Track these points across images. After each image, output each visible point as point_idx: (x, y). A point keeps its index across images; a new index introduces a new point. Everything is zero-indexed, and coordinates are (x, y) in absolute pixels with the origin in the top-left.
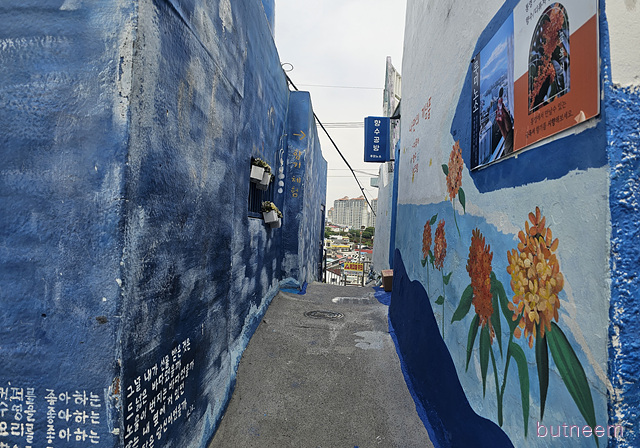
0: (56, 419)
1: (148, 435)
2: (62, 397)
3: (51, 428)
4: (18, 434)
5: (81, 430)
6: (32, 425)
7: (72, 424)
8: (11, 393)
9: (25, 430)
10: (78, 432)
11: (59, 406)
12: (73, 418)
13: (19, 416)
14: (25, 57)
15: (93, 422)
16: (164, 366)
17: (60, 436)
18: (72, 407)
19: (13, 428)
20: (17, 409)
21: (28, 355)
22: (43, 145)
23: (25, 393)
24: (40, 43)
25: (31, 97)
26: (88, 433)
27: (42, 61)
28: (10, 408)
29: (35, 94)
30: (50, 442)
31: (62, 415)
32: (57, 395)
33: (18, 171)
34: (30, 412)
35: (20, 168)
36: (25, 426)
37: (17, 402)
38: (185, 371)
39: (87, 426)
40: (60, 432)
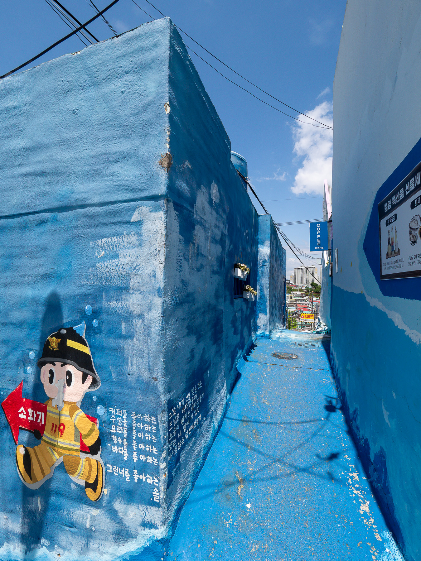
0: (137, 427)
1: (180, 438)
2: (139, 416)
3: (135, 431)
4: (120, 432)
5: (148, 434)
6: (126, 429)
7: (143, 431)
8: (116, 411)
9: (123, 431)
10: (147, 435)
11: (138, 421)
12: (144, 428)
13: (120, 423)
14: (116, 246)
15: (153, 431)
16: (188, 399)
17: (139, 436)
18: (144, 422)
19: (118, 429)
20: (119, 419)
21: (123, 394)
22: (125, 289)
23: (122, 412)
24: (122, 239)
25: (120, 266)
26: (151, 436)
27: (124, 248)
28: (116, 419)
29: (121, 264)
30: (134, 438)
31: (139, 425)
32: (136, 415)
33: (115, 302)
34: (125, 422)
35: (116, 301)
36: (123, 428)
37: (120, 417)
38: (200, 399)
39: (150, 432)
40: (139, 434)
